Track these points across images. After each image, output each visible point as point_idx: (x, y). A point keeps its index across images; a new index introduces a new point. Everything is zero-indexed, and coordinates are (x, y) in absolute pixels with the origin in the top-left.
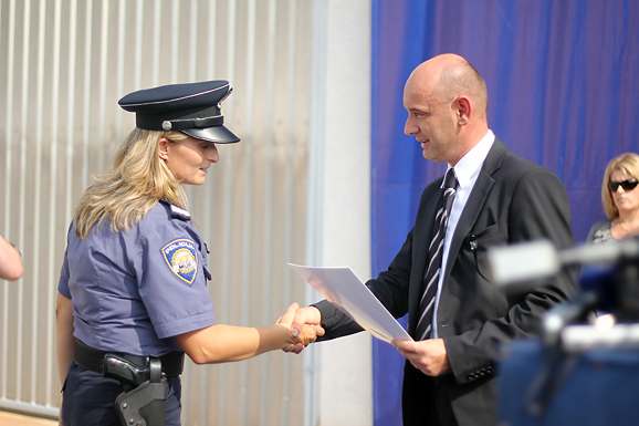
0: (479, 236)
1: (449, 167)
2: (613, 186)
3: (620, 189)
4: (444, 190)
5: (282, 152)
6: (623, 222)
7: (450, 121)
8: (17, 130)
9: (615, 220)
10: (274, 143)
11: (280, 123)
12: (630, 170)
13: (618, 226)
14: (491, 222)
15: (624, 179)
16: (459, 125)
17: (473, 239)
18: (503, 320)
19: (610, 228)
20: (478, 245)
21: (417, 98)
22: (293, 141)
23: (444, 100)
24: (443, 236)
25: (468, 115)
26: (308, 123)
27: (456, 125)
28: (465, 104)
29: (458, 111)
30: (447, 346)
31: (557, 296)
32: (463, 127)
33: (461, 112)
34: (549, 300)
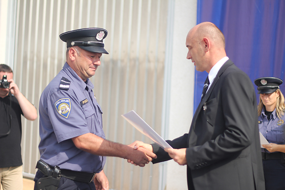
0: (207, 104)
5: (152, 65)
7: (200, 50)
8: (32, 52)
10: (149, 61)
11: (152, 52)
14: (214, 97)
16: (205, 52)
17: (205, 105)
18: (213, 141)
20: (207, 108)
22: (158, 61)
26: (164, 53)
28: (206, 41)
29: (205, 45)
30: (187, 152)
31: (238, 131)
32: (207, 53)
33: (206, 46)
34: (233, 133)
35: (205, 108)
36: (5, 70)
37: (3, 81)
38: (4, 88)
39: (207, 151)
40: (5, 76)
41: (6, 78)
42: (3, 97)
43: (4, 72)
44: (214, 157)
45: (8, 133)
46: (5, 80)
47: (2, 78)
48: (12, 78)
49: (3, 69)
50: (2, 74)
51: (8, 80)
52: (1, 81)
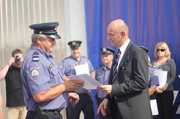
0: (124, 66)
1: (119, 48)
2: (158, 50)
3: (160, 51)
4: (117, 54)
6: (160, 60)
7: (119, 37)
9: (158, 60)
12: (163, 46)
13: (159, 61)
14: (128, 62)
15: (161, 48)
16: (122, 38)
17: (123, 67)
18: (128, 83)
19: (157, 62)
20: (124, 68)
21: (111, 31)
23: (118, 32)
24: (117, 66)
25: (124, 36)
27: (121, 38)
29: (122, 35)
31: (142, 81)
34: (140, 81)
35: (123, 68)
37: (16, 58)
38: (17, 62)
39: (124, 88)
43: (17, 53)
44: (128, 92)
46: (18, 58)
50: (16, 55)
51: (20, 57)
52: (15, 59)
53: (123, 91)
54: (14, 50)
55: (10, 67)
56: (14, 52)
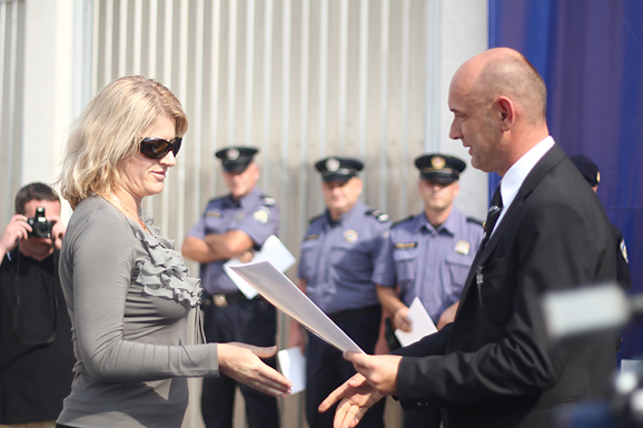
0: (486, 270)
7: (489, 125)
16: (501, 131)
17: (480, 272)
25: (510, 120)
27: (497, 130)
28: (506, 105)
29: (500, 114)
30: (401, 366)
31: (528, 349)
32: (506, 133)
33: (504, 116)
34: (519, 351)
36: (40, 195)
37: (36, 220)
38: (39, 237)
39: (449, 377)
40: (40, 210)
41: (43, 214)
42: (40, 258)
43: (39, 199)
45: (50, 340)
46: (41, 219)
47: (34, 214)
48: (58, 212)
49: (37, 194)
50: (33, 206)
51: (49, 217)
52: (32, 222)
53: (442, 388)
54: (27, 187)
55: (6, 256)
56: (24, 195)
